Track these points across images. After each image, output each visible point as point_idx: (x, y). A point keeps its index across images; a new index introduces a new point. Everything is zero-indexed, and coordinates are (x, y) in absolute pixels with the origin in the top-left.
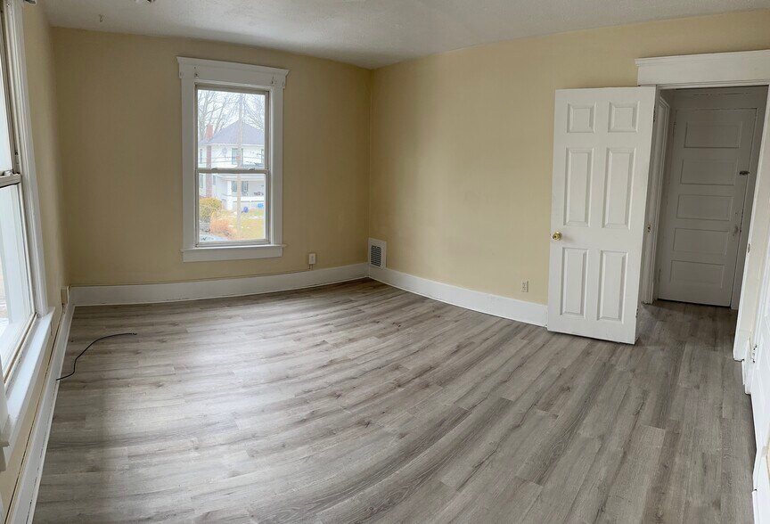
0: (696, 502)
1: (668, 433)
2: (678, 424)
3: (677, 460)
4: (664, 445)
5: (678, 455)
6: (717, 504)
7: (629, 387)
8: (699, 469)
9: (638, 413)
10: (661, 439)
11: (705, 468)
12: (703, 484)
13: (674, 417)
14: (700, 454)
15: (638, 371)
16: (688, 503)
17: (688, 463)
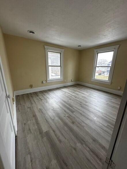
0: (29, 122)
1: (43, 132)
2: (42, 137)
3: (37, 127)
4: (41, 128)
5: (37, 128)
6: (25, 124)
7: (66, 139)
8: (31, 128)
9: (54, 131)
10: (43, 129)
11: (30, 129)
12: (29, 126)
13: (45, 139)
14: (32, 132)
15: (74, 151)
16: (30, 121)
17: (34, 128)
